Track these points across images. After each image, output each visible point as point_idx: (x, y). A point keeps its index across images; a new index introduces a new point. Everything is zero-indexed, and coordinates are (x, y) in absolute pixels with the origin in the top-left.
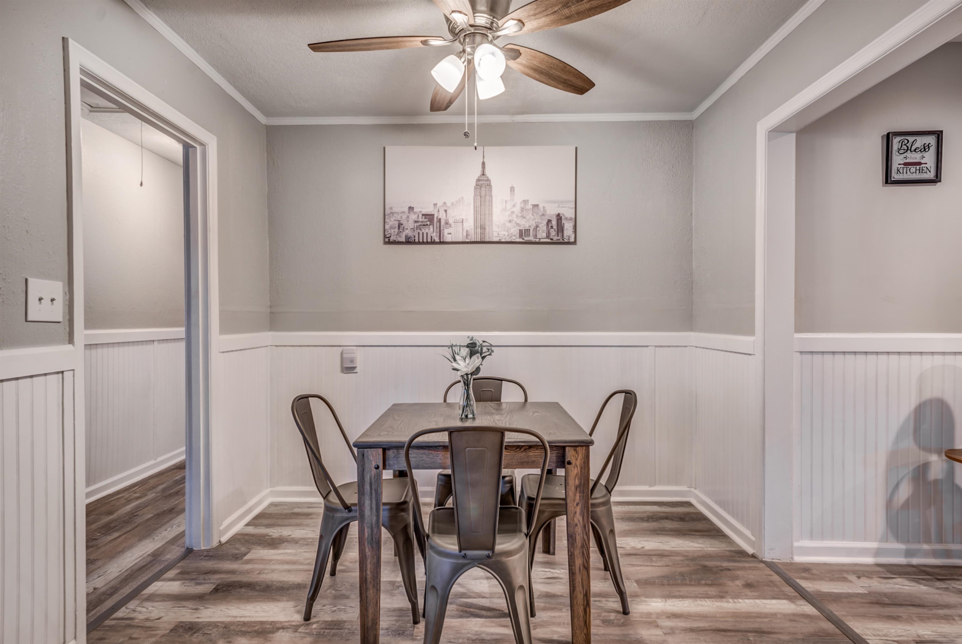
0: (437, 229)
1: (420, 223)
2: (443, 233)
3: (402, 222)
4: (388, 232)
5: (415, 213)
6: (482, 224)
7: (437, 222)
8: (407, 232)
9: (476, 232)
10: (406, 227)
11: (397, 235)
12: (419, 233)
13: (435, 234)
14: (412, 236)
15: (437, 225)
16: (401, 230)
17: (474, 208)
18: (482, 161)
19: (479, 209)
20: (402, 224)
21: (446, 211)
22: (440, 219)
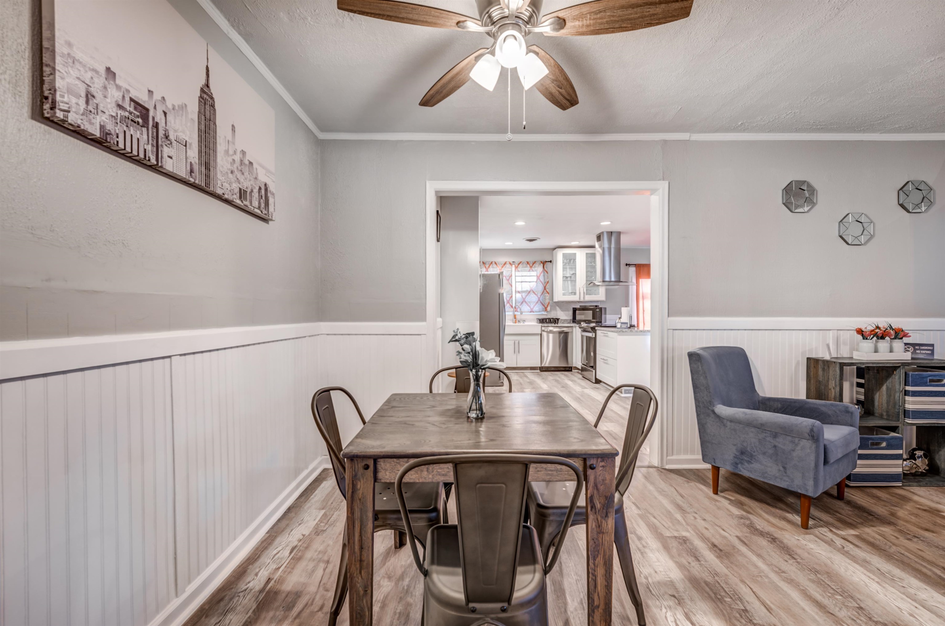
0: (153, 140)
1: (127, 114)
2: (161, 151)
3: (92, 90)
4: (63, 96)
5: (118, 87)
6: (207, 161)
7: (153, 126)
8: (103, 118)
9: (201, 171)
10: (101, 108)
11: (83, 115)
12: (125, 132)
13: (150, 146)
14: (113, 132)
15: (153, 134)
16: (90, 108)
17: (199, 131)
18: (206, 64)
19: (203, 137)
20: (94, 97)
21: (165, 114)
22: (157, 123)
